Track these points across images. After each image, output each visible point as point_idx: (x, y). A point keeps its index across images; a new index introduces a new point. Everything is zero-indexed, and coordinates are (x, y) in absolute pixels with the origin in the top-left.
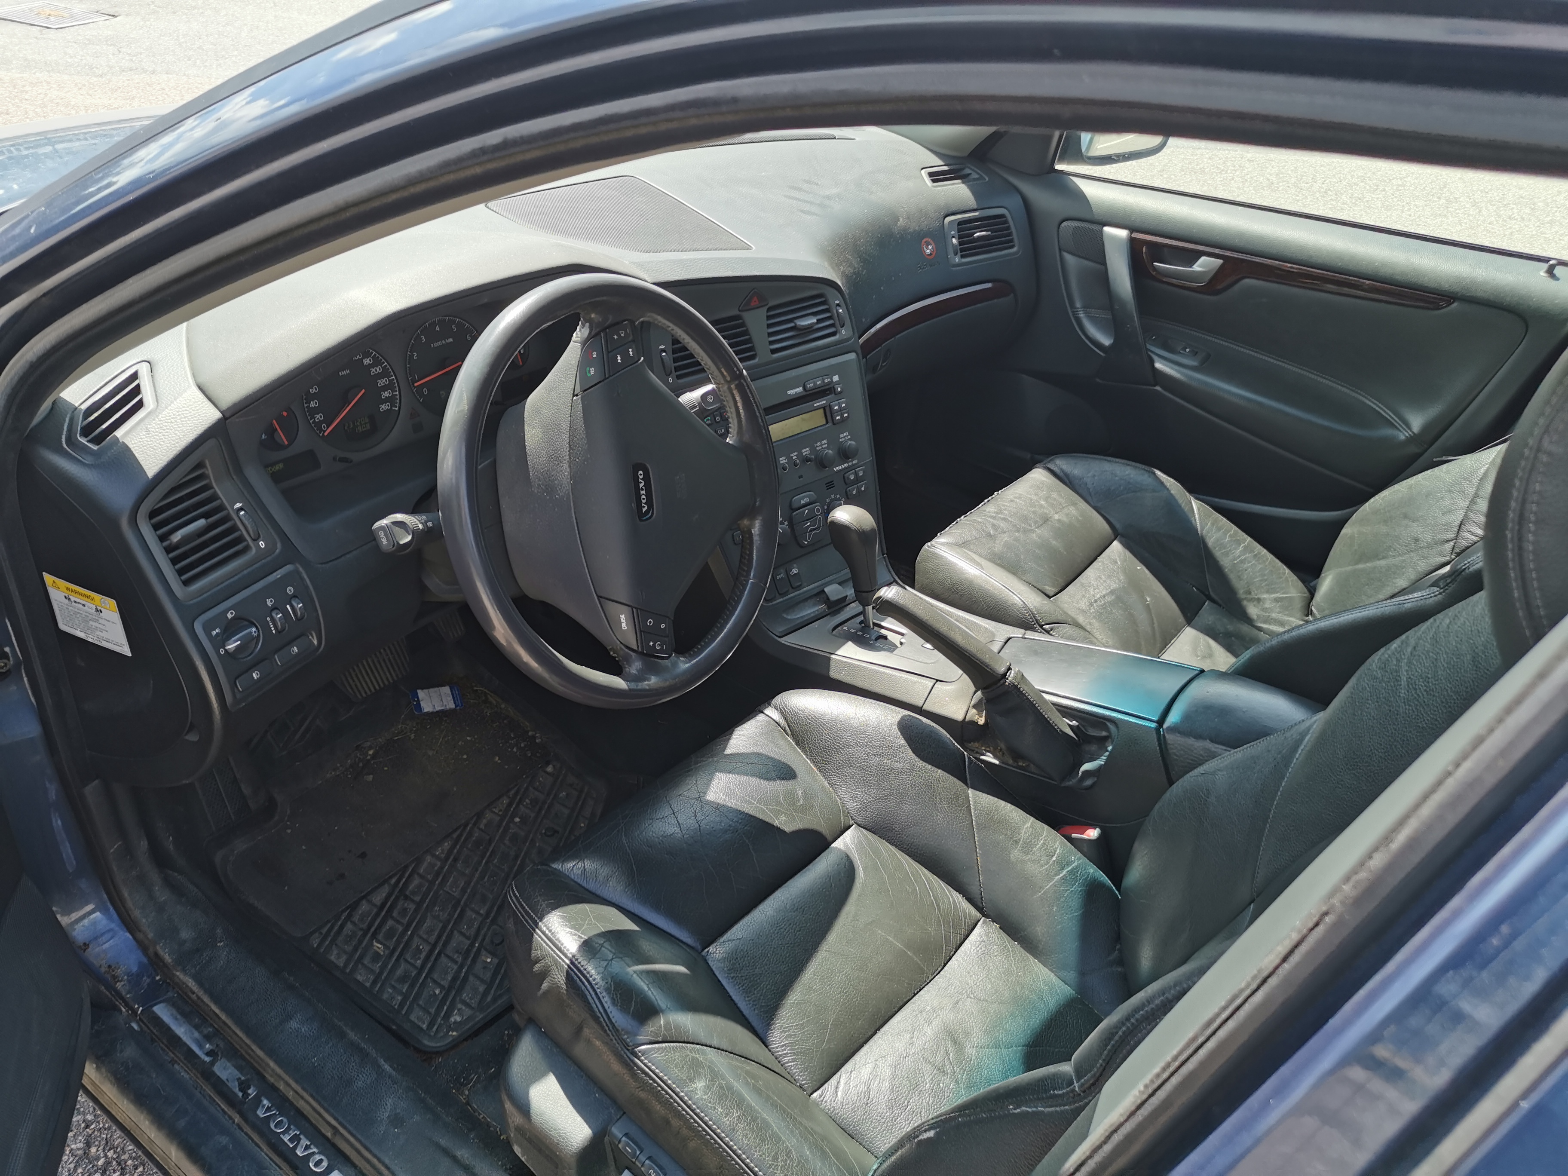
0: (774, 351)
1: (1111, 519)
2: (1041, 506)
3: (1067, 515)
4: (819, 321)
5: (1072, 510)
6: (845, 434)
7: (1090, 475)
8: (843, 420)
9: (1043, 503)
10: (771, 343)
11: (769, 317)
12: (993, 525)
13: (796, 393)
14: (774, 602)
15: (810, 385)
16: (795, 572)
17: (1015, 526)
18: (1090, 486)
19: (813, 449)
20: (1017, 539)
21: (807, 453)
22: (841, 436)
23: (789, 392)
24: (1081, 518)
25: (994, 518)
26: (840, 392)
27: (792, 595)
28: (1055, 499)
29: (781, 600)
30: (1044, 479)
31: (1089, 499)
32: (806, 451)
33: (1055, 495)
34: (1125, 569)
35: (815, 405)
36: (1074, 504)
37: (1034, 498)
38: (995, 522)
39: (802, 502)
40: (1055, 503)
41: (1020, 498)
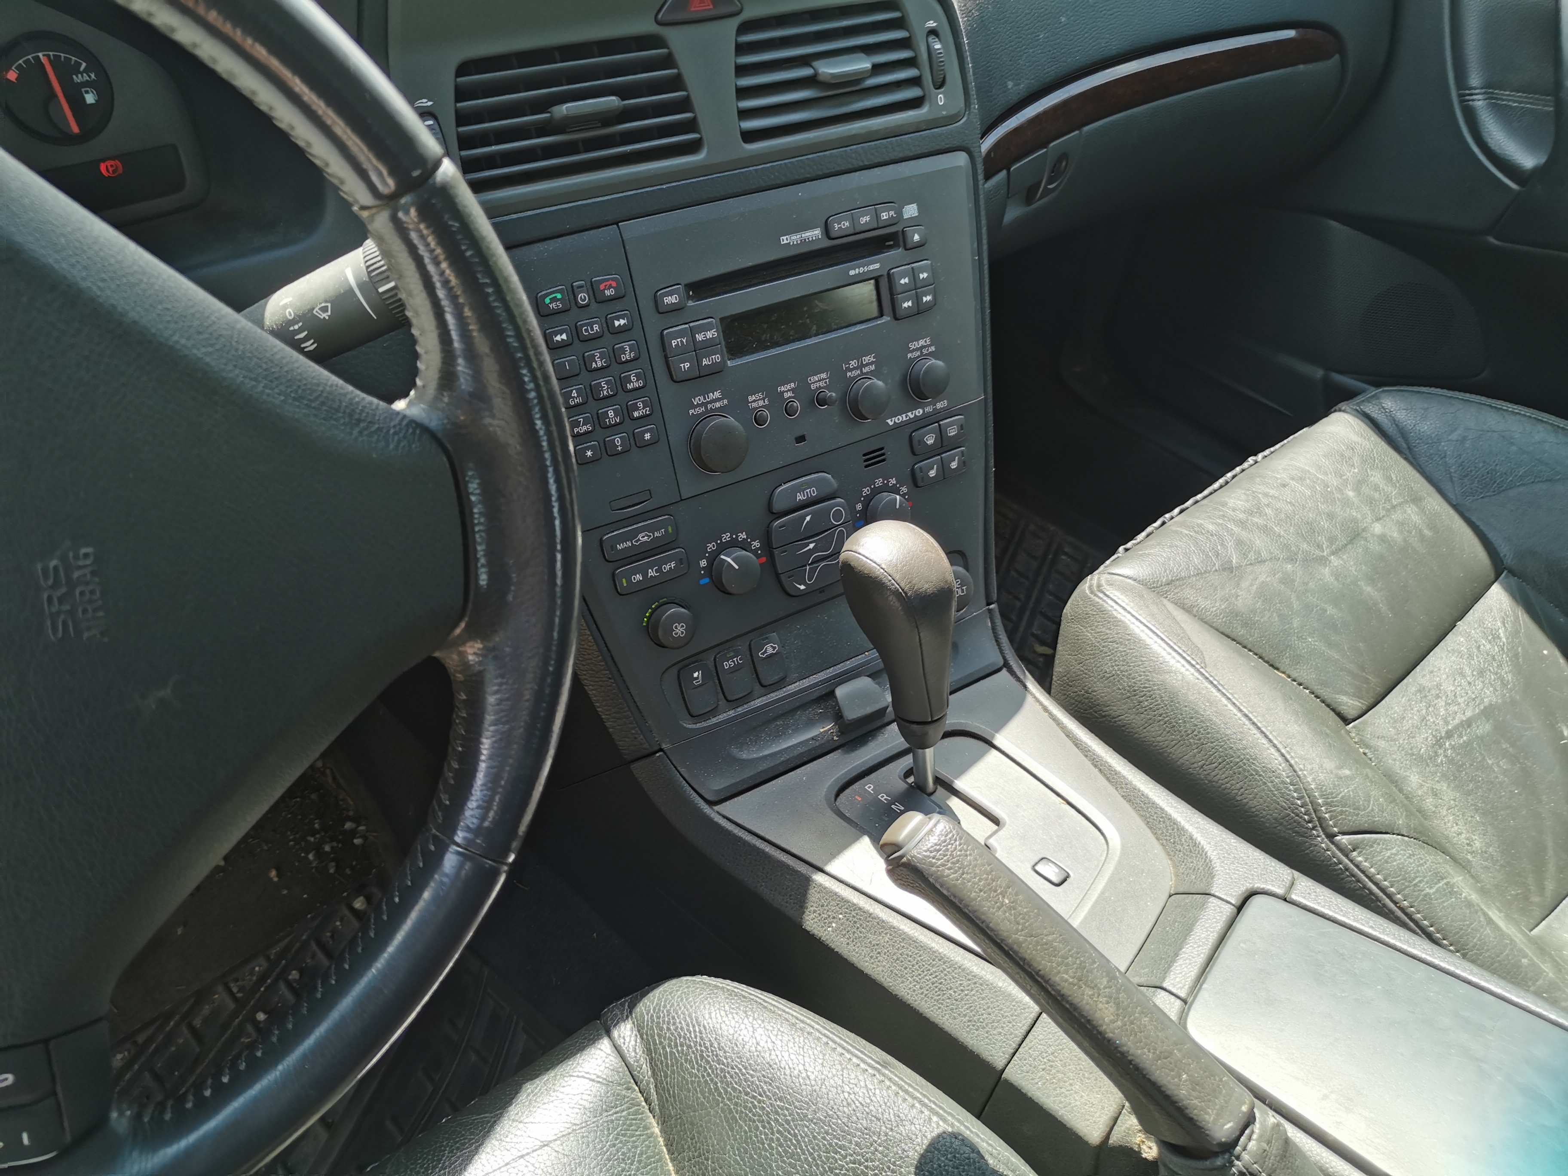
0: (749, 136)
1: (1491, 535)
2: (1347, 503)
3: (1401, 524)
4: (877, 69)
5: (1412, 513)
6: (922, 342)
7: (1454, 436)
8: (920, 310)
9: (1351, 494)
10: (744, 114)
11: (741, 49)
12: (1239, 543)
13: (804, 242)
14: (714, 720)
15: (842, 225)
16: (770, 651)
17: (1286, 547)
18: (1451, 461)
19: (838, 375)
20: (1287, 580)
21: (822, 384)
22: (912, 346)
23: (784, 240)
24: (1427, 533)
25: (1242, 524)
26: (920, 245)
27: (758, 703)
28: (1376, 488)
29: (732, 713)
30: (1356, 438)
31: (1447, 487)
32: (818, 381)
33: (1376, 477)
34: (1516, 655)
35: (852, 273)
36: (1416, 500)
37: (1334, 482)
38: (1244, 534)
39: (800, 497)
40: (1377, 495)
41: (1301, 479)
